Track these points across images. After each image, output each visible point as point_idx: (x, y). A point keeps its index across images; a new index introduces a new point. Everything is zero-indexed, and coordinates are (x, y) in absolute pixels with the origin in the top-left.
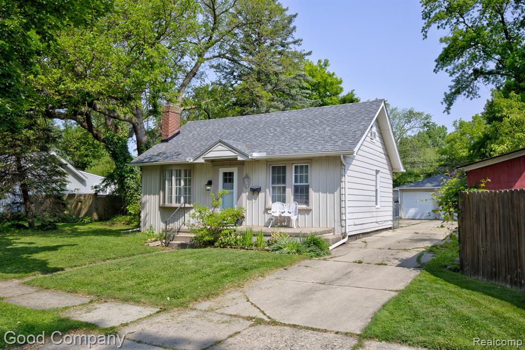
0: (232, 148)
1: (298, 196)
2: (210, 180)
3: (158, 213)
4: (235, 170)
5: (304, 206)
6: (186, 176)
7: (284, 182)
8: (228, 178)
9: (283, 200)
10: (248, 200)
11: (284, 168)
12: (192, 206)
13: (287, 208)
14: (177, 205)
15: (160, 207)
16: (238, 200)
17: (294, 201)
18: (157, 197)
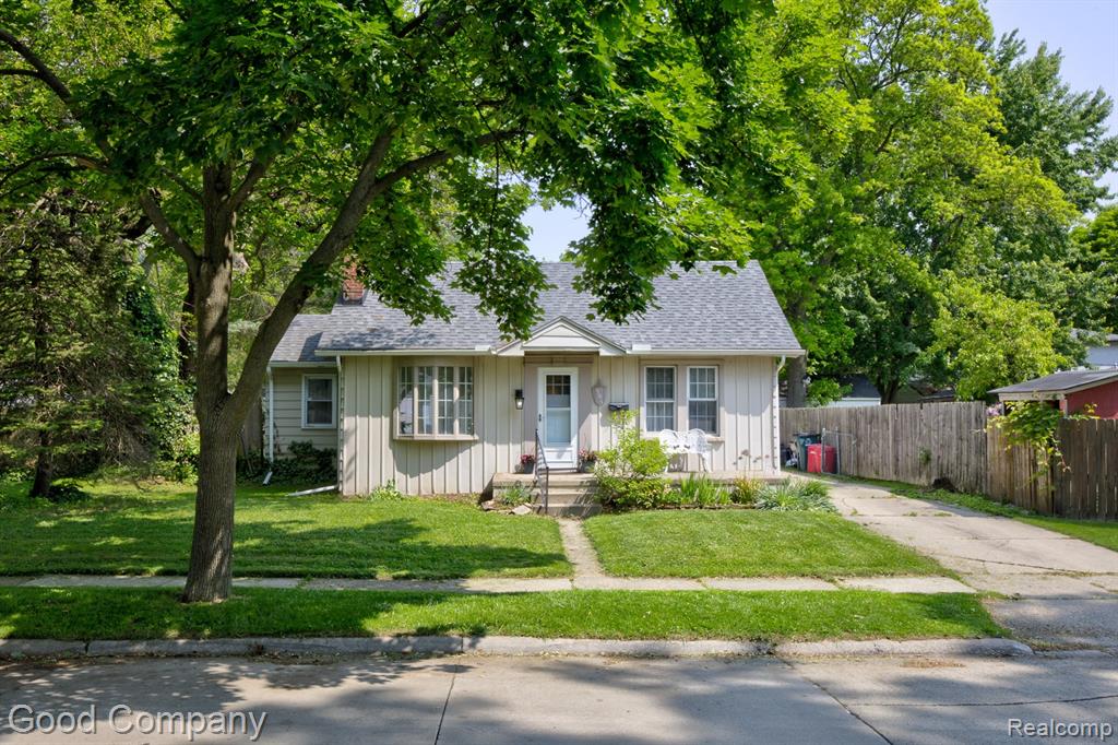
0: (588, 334)
1: (704, 419)
2: (519, 388)
3: (388, 454)
4: (573, 372)
5: (709, 436)
6: (462, 380)
7: (671, 396)
8: (559, 386)
9: (671, 425)
10: (603, 426)
11: (670, 371)
12: (476, 437)
13: (680, 440)
14: (446, 437)
15: (393, 441)
16: (579, 427)
17: (690, 429)
18: (386, 420)
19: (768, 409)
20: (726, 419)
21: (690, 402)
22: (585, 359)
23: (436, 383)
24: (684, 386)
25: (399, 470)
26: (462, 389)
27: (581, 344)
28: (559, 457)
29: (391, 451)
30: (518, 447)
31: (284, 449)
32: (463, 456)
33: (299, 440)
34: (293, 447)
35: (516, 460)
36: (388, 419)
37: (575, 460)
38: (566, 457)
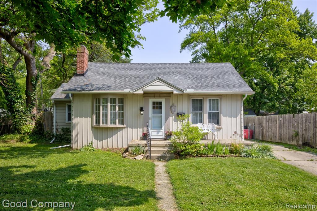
0: (169, 85)
1: (214, 119)
2: (142, 107)
3: (90, 132)
4: (163, 101)
5: (216, 126)
6: (119, 103)
7: (201, 110)
8: (157, 106)
9: (201, 121)
10: (174, 122)
11: (201, 100)
12: (125, 126)
13: (205, 127)
14: (113, 126)
15: (93, 127)
16: (165, 122)
17: (209, 123)
18: (90, 119)
19: (240, 115)
20: (223, 119)
21: (209, 112)
22: (168, 95)
23: (109, 104)
24: (206, 106)
25: (94, 139)
26: (119, 107)
27: (167, 88)
28: (158, 133)
29: (92, 131)
30: (142, 129)
32: (120, 133)
33: (65, 127)
35: (140, 135)
36: (91, 119)
37: (164, 135)
38: (160, 134)
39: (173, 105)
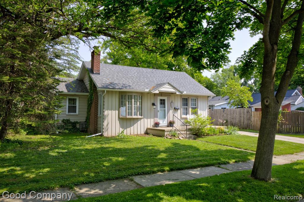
0: (174, 88)
2: (153, 102)
11: (187, 99)
12: (143, 117)
14: (135, 117)
17: (192, 115)
20: (199, 111)
21: (192, 107)
22: (169, 95)
23: (133, 100)
25: (121, 127)
26: (139, 102)
27: (172, 90)
28: (163, 122)
30: (153, 119)
31: (60, 122)
32: (139, 123)
33: (65, 118)
34: (63, 121)
35: (153, 124)
36: (118, 111)
37: (167, 123)
38: (165, 123)
39: (172, 102)
